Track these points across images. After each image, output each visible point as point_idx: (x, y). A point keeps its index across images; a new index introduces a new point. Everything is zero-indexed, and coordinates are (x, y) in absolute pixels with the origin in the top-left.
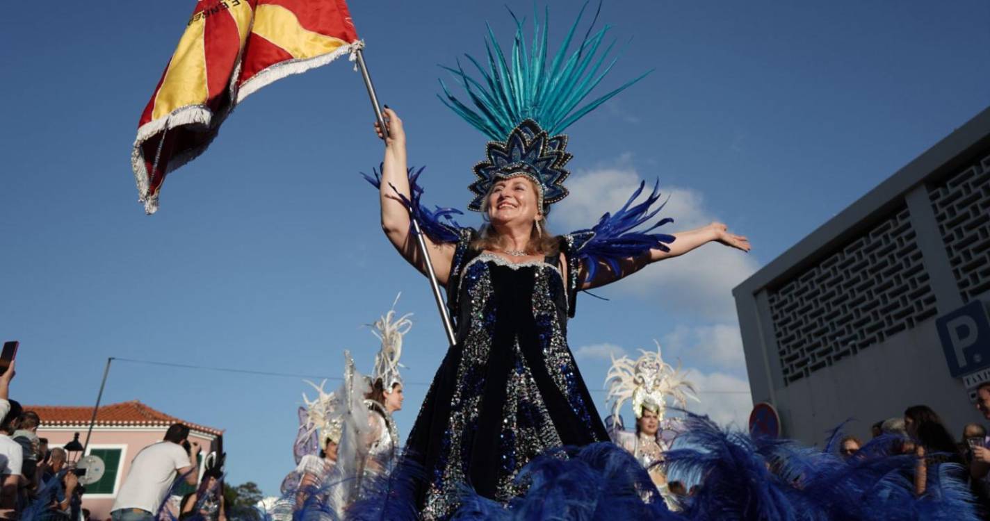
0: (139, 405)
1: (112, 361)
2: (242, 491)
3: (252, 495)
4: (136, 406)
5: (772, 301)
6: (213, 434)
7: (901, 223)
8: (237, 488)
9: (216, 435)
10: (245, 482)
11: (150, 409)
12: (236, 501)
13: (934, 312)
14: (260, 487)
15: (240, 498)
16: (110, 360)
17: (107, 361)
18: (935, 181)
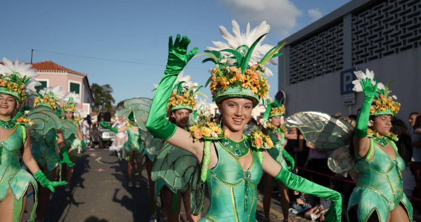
0: (51, 63)
1: (33, 51)
2: (104, 87)
3: (109, 89)
4: (50, 63)
5: (291, 50)
6: (83, 75)
7: (340, 28)
8: (102, 87)
9: (84, 76)
10: (105, 84)
11: (56, 64)
12: (102, 91)
13: (341, 68)
14: (111, 86)
15: (104, 90)
16: (32, 50)
17: (31, 51)
18: (356, 12)
